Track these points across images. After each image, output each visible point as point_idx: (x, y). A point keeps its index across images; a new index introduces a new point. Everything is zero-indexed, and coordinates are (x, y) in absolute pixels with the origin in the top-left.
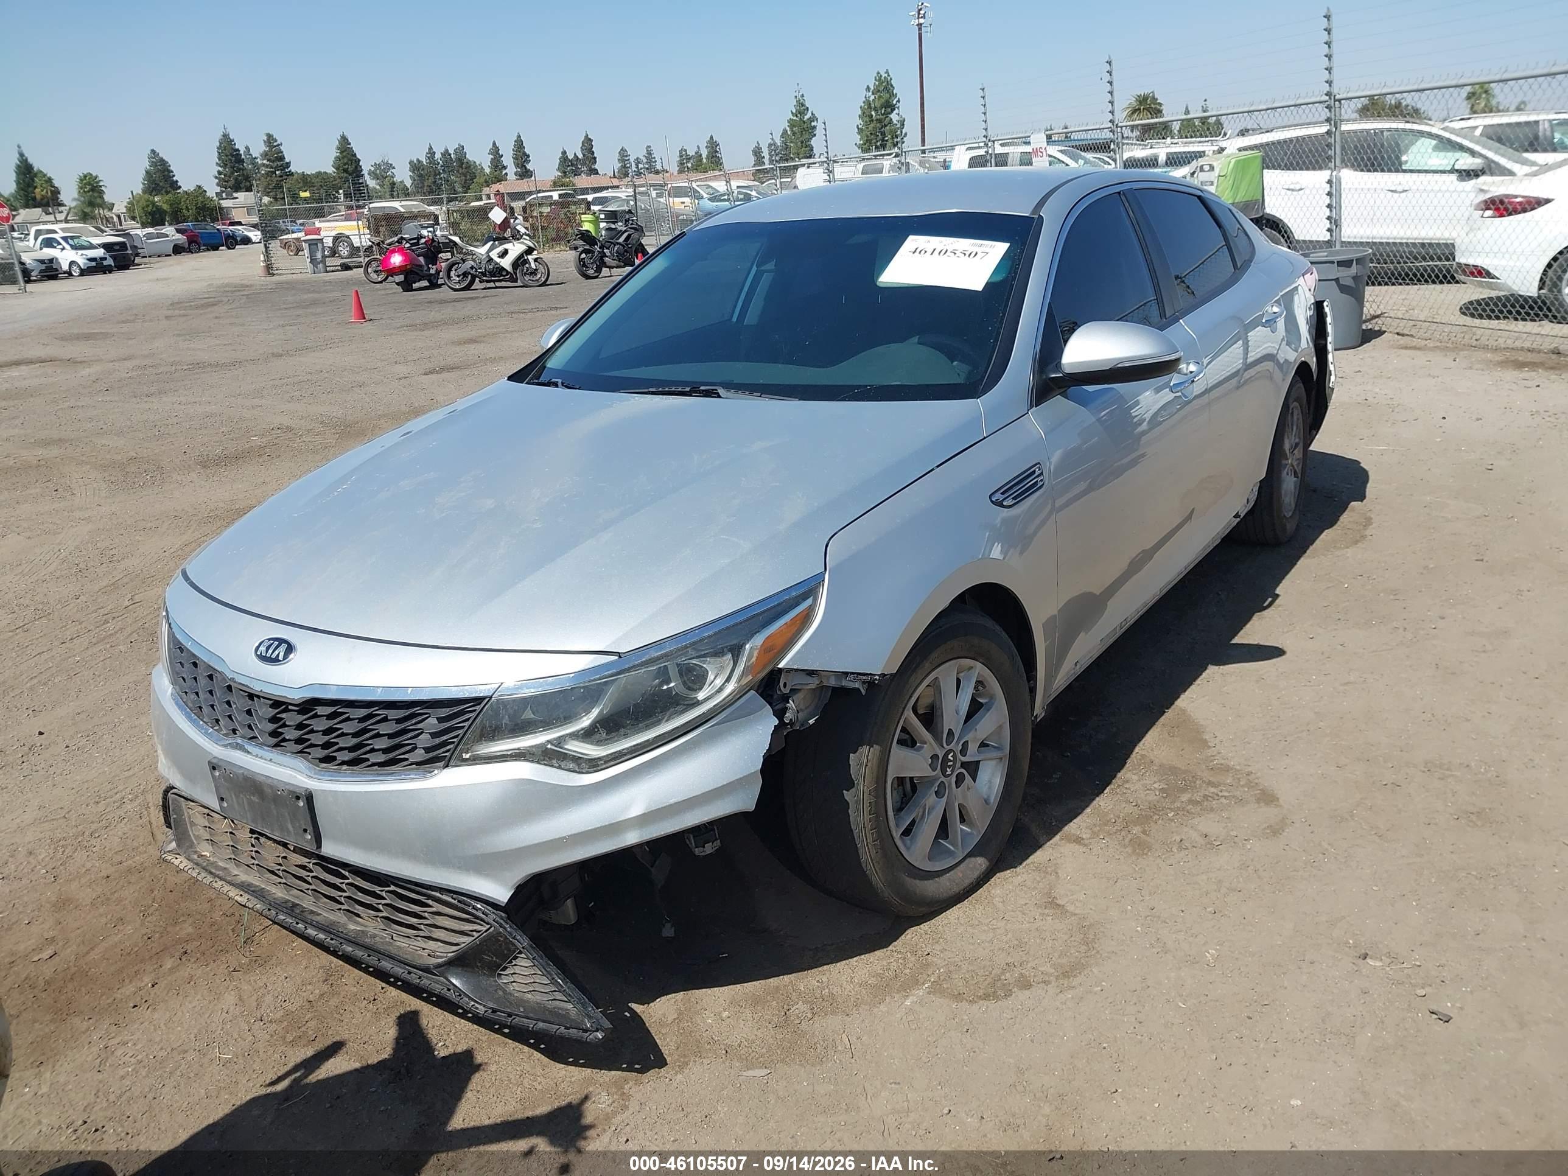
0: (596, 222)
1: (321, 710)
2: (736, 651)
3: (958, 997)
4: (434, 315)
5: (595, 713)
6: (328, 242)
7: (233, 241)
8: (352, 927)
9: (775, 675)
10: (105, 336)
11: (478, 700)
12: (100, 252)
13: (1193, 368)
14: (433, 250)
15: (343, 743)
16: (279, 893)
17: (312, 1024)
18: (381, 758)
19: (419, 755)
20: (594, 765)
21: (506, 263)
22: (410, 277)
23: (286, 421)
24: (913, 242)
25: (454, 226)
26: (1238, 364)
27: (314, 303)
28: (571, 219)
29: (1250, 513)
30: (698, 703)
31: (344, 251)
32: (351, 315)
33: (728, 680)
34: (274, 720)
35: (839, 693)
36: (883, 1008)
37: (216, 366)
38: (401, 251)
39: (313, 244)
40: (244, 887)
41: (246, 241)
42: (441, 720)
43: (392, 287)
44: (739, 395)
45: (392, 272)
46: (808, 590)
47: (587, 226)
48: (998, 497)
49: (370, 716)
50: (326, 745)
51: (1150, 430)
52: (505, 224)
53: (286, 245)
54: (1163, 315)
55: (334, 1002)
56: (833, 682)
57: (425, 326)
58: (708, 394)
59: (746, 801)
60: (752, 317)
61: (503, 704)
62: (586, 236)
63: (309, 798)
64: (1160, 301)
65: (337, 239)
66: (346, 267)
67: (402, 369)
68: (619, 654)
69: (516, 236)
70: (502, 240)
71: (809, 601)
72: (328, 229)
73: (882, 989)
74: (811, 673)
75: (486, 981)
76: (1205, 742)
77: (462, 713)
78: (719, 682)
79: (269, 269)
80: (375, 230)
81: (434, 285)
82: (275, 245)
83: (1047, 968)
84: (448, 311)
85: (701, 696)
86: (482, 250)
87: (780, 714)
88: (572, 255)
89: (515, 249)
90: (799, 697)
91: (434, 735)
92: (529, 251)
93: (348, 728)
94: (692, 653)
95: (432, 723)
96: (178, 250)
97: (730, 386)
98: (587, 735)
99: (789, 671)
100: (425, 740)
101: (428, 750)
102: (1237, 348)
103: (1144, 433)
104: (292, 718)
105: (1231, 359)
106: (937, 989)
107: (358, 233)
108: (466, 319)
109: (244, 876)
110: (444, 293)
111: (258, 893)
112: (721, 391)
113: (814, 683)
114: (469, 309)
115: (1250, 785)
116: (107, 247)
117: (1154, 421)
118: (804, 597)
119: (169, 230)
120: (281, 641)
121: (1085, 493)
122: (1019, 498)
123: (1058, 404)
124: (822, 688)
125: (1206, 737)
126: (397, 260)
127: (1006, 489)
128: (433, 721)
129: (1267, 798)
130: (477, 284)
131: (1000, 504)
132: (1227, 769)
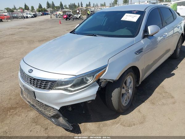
0: (89, 12)
1: (36, 80)
2: (93, 76)
3: (124, 126)
4: (69, 23)
5: (72, 84)
6: (58, 14)
7: (48, 14)
8: (40, 109)
9: (99, 80)
10: (31, 25)
11: (56, 81)
12: (33, 15)
13: (167, 34)
14: (70, 15)
15: (38, 85)
16: (32, 103)
17: (36, 120)
18: (43, 88)
19: (48, 88)
20: (72, 91)
21: (78, 17)
22: (67, 19)
23: (49, 36)
24: (126, 14)
25: (73, 13)
26: (172, 33)
27: (56, 22)
28: (87, 12)
29: (172, 54)
30: (87, 83)
31: (60, 15)
32: (59, 24)
33: (92, 80)
34: (30, 80)
35: (109, 82)
36: (113, 126)
37: (43, 29)
38: (66, 15)
39: (56, 14)
40: (28, 101)
41: (49, 14)
42: (51, 83)
43: (65, 20)
44: (99, 36)
45: (64, 18)
46: (105, 67)
47: (88, 13)
48: (136, 53)
49: (42, 82)
50: (36, 85)
51: (159, 42)
52: (79, 12)
53: (53, 15)
54: (163, 26)
55: (40, 117)
56: (108, 80)
57: (68, 25)
58: (95, 36)
59: (94, 98)
60: (104, 25)
61: (59, 82)
62: (88, 14)
63: (34, 92)
64: (162, 24)
65: (59, 14)
66: (60, 17)
67: (64, 30)
68: (76, 76)
69: (80, 14)
70: (78, 14)
71: (105, 69)
72: (58, 13)
73: (113, 124)
74: (105, 79)
75: (56, 120)
76: (164, 88)
77: (54, 82)
78: (91, 80)
79: (51, 17)
80: (63, 13)
81: (70, 20)
82: (52, 15)
83: (138, 122)
84: (71, 23)
85: (88, 82)
86: (75, 15)
87: (100, 85)
88: (86, 16)
89: (79, 15)
90: (103, 82)
91: (50, 85)
92: (81, 16)
93: (39, 83)
94: (87, 76)
95: (49, 84)
96: (42, 15)
97: (98, 35)
98: (71, 87)
99: (101, 79)
100: (49, 86)
101: (49, 87)
102: (173, 31)
103: (158, 43)
104: (32, 81)
105: (171, 33)
106: (121, 124)
107: (61, 13)
108: (72, 24)
109: (28, 100)
110: (71, 21)
111: (29, 103)
112: (97, 35)
113: (105, 81)
114: (73, 23)
115: (170, 95)
116: (34, 15)
117: (160, 41)
118: (104, 68)
119: (41, 13)
120: (31, 70)
121: (150, 51)
122: (139, 53)
123: (146, 39)
124: (106, 81)
125: (164, 87)
126: (65, 16)
127: (137, 52)
128: (50, 83)
129: (173, 97)
130: (75, 20)
131: (136, 54)
132: (167, 92)
